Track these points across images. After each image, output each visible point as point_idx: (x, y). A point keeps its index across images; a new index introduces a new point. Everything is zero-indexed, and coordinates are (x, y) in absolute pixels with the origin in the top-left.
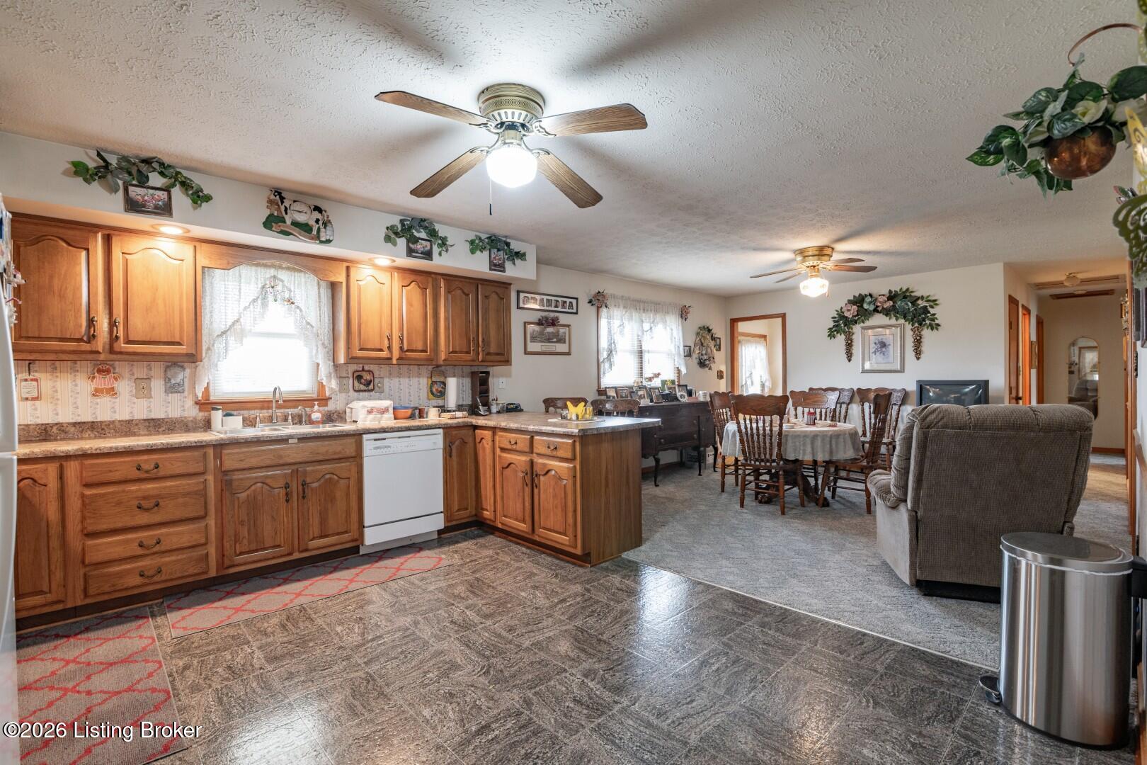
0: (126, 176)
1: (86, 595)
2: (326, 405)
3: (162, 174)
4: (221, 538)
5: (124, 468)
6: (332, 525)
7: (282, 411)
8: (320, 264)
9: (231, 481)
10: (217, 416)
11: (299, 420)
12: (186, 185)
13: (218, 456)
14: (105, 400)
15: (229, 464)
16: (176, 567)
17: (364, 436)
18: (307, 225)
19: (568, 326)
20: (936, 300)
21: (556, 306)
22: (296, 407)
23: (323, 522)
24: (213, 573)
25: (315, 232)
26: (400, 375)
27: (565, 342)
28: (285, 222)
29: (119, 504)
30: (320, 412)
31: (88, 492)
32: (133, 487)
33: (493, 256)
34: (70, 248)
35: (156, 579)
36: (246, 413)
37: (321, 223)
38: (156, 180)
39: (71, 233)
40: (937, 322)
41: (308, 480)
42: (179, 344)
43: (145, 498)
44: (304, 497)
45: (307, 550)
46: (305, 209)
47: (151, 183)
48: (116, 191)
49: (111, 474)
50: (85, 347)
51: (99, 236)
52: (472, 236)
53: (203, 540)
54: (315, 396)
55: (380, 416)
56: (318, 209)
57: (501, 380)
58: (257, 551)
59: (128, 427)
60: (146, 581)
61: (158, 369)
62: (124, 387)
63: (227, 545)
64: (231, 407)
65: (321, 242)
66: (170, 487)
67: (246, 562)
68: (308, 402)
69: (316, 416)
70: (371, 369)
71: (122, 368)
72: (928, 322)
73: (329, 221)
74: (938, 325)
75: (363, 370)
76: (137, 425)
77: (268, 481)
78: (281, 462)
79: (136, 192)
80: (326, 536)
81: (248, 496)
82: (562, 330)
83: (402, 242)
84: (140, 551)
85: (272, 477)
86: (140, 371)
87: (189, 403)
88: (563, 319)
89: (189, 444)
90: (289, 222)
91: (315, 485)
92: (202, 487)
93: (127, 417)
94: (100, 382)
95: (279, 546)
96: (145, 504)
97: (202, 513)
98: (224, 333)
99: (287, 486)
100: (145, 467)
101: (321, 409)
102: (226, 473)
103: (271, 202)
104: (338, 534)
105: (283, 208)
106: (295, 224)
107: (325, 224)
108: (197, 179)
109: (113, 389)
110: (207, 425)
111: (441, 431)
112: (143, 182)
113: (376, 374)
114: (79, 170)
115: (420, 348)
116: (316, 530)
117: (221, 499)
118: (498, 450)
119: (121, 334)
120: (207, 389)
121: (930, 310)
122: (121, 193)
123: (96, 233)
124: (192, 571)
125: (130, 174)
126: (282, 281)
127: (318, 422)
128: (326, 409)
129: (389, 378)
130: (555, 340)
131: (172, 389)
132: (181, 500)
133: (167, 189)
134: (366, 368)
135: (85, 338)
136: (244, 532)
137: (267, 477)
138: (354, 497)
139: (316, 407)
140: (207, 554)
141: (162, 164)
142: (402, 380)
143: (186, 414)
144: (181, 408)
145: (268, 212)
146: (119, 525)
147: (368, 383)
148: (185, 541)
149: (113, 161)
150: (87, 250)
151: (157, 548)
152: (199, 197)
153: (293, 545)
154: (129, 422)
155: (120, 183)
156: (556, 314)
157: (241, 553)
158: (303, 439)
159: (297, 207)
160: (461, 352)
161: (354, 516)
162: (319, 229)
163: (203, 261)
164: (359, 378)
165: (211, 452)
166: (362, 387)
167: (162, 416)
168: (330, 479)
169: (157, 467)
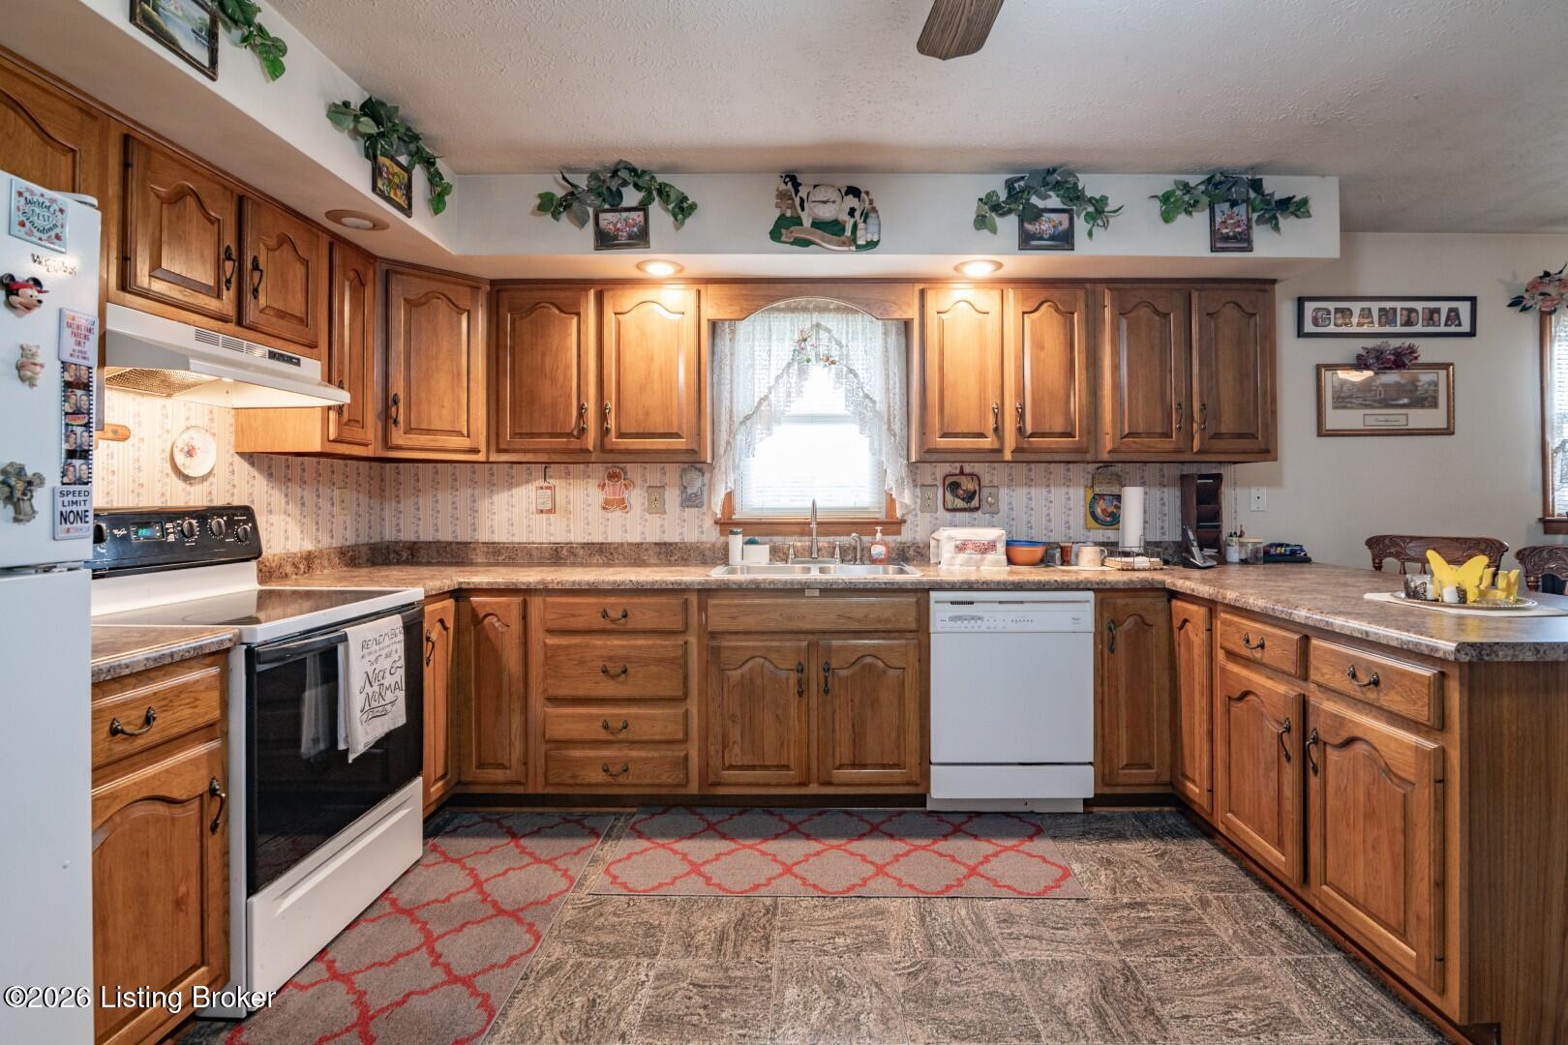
0: (598, 202)
1: (547, 784)
2: (899, 533)
3: (637, 186)
4: (705, 737)
5: (587, 612)
6: (872, 749)
7: (831, 539)
8: (875, 293)
9: (719, 648)
10: (736, 542)
11: (849, 555)
12: (663, 192)
13: (702, 608)
14: (616, 515)
15: (717, 623)
16: (649, 770)
17: (933, 595)
18: (836, 222)
19: (1445, 366)
21: (1408, 323)
22: (849, 535)
23: (858, 739)
24: (693, 788)
25: (848, 233)
26: (1029, 482)
27: (1435, 405)
28: (801, 224)
29: (582, 662)
30: (886, 545)
31: (551, 641)
32: (598, 641)
33: (1218, 220)
34: (563, 315)
35: (621, 779)
36: (778, 540)
37: (857, 214)
38: (631, 197)
39: (562, 294)
41: (834, 664)
42: (677, 436)
43: (610, 659)
44: (826, 692)
45: (830, 784)
46: (833, 195)
47: (625, 204)
48: (582, 223)
49: (572, 619)
50: (575, 444)
51: (592, 293)
52: (1165, 183)
53: (680, 736)
54: (882, 516)
55: (978, 556)
56: (853, 191)
57: (1254, 492)
58: (753, 768)
59: (635, 554)
60: (611, 779)
61: (672, 472)
62: (636, 497)
63: (712, 749)
64: (757, 530)
65: (859, 248)
66: (639, 647)
67: (739, 782)
68: (865, 526)
69: (878, 550)
70: (976, 471)
71: (633, 471)
73: (874, 210)
75: (962, 473)
76: (647, 550)
77: (773, 656)
78: (791, 627)
79: (608, 220)
80: (864, 766)
81: (742, 676)
82: (1425, 377)
83: (1008, 225)
84: (603, 735)
85: (778, 650)
86: (654, 476)
87: (709, 522)
88: (1428, 351)
89: (664, 586)
90: (807, 222)
91: (843, 673)
92: (680, 652)
93: (638, 539)
95: (786, 767)
96: (614, 669)
97: (680, 693)
98: (747, 418)
99: (800, 670)
100: (613, 614)
101: (889, 539)
102: (713, 635)
103: (781, 195)
104: (883, 766)
105: (797, 201)
106: (818, 224)
107: (865, 216)
108: (680, 184)
109: (622, 501)
110: (723, 557)
111: (1090, 595)
112: (614, 201)
113: (985, 481)
114: (546, 203)
115: (1059, 429)
116: (844, 752)
117: (705, 675)
118: (1220, 655)
119: (612, 423)
120: (729, 500)
122: (590, 226)
123: (587, 290)
124: (665, 779)
125: (599, 195)
126: (829, 331)
127: (881, 562)
128: (898, 538)
129: (1009, 486)
130: (1405, 401)
131: (690, 501)
132: (654, 669)
133: (643, 207)
134: (968, 469)
135: (575, 433)
136: (735, 733)
137: (769, 649)
138: (911, 706)
139: (879, 536)
140: (686, 758)
141: (633, 170)
142: (1033, 490)
143: (704, 538)
144: (697, 529)
145: (777, 213)
146: (581, 692)
147: (970, 496)
148: (657, 731)
149: (582, 181)
150: (578, 314)
151: (622, 736)
152: (683, 209)
153: (809, 768)
154: (639, 545)
155: (591, 211)
156: (1407, 342)
157: (731, 767)
158: (827, 590)
159: (820, 194)
160: (1149, 435)
161: (913, 740)
162: (855, 226)
163: (710, 312)
164: (954, 487)
165: (694, 599)
166: (960, 503)
167: (677, 539)
168: (871, 665)
169: (625, 616)
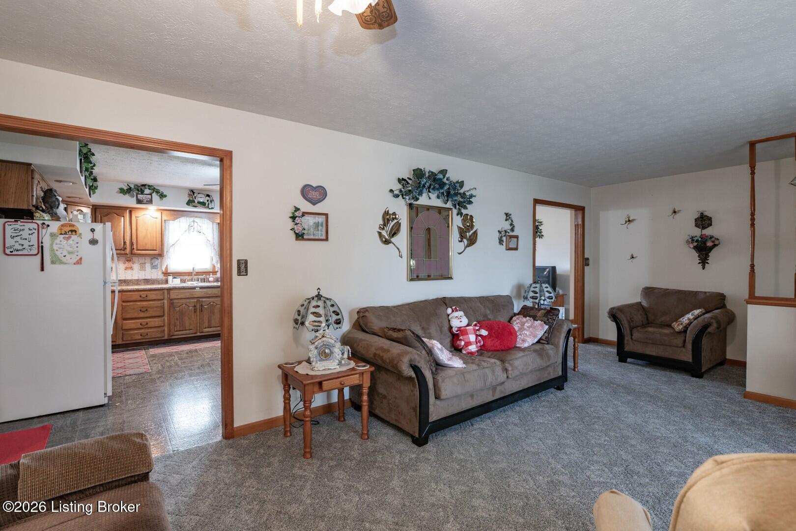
0: (137, 191)
1: (123, 340)
2: (216, 275)
3: (149, 189)
4: (169, 324)
5: (136, 296)
6: (213, 323)
7: (197, 277)
9: (173, 303)
10: (170, 278)
11: (204, 280)
12: (158, 192)
13: (169, 293)
14: (129, 272)
15: (173, 296)
16: (153, 334)
18: (204, 202)
20: (541, 222)
22: (202, 275)
23: (209, 321)
24: (166, 337)
25: (207, 205)
28: (195, 202)
29: (134, 309)
30: (213, 277)
31: (124, 304)
32: (139, 303)
34: (118, 216)
35: (146, 337)
36: (182, 277)
37: (209, 201)
38: (147, 191)
39: (118, 211)
40: (542, 234)
41: (203, 304)
42: (156, 250)
43: (143, 307)
44: (202, 311)
45: (202, 332)
46: (203, 196)
47: (145, 193)
48: (133, 197)
49: (131, 298)
50: (123, 252)
51: (128, 211)
53: (163, 325)
54: (211, 271)
56: (208, 196)
58: (182, 331)
59: (137, 282)
60: (142, 337)
61: (148, 259)
62: (136, 266)
63: (171, 327)
64: (176, 275)
65: (210, 209)
66: (151, 304)
67: (179, 334)
68: (208, 273)
69: (211, 279)
71: (135, 259)
72: (538, 234)
73: (213, 200)
74: (543, 236)
76: (140, 281)
77: (187, 304)
78: (192, 296)
79: (140, 197)
80: (211, 328)
81: (180, 309)
84: (141, 327)
85: (189, 302)
86: (142, 260)
87: (160, 273)
90: (196, 202)
91: (206, 307)
92: (162, 304)
93: (137, 278)
94: (128, 264)
95: (191, 330)
96: (143, 310)
97: (163, 314)
98: (173, 245)
99: (195, 306)
100: (143, 296)
101: (214, 276)
102: (171, 300)
103: (189, 195)
104: (216, 327)
105: (194, 197)
106: (199, 203)
107: (211, 201)
108: (162, 190)
109: (132, 267)
110: (167, 282)
112: (142, 192)
114: (122, 191)
116: (206, 325)
117: (169, 310)
119: (135, 247)
120: (167, 267)
121: (539, 227)
122: (135, 197)
123: (126, 210)
124: (159, 336)
125: (138, 190)
126: (197, 222)
127: (212, 282)
128: (216, 276)
131: (154, 267)
132: (155, 309)
133: (151, 194)
135: (123, 249)
136: (178, 323)
137: (187, 302)
139: (211, 275)
140: (164, 330)
141: (149, 186)
143: (158, 278)
144: (157, 275)
145: (188, 199)
146: (134, 316)
148: (157, 324)
149: (132, 186)
150: (124, 217)
151: (146, 326)
152: (162, 196)
153: (197, 329)
154: (138, 280)
155: (135, 194)
157: (177, 331)
158: (201, 288)
159: (200, 195)
162: (208, 204)
163: (164, 218)
165: (166, 291)
167: (150, 278)
168: (212, 304)
169: (147, 296)
